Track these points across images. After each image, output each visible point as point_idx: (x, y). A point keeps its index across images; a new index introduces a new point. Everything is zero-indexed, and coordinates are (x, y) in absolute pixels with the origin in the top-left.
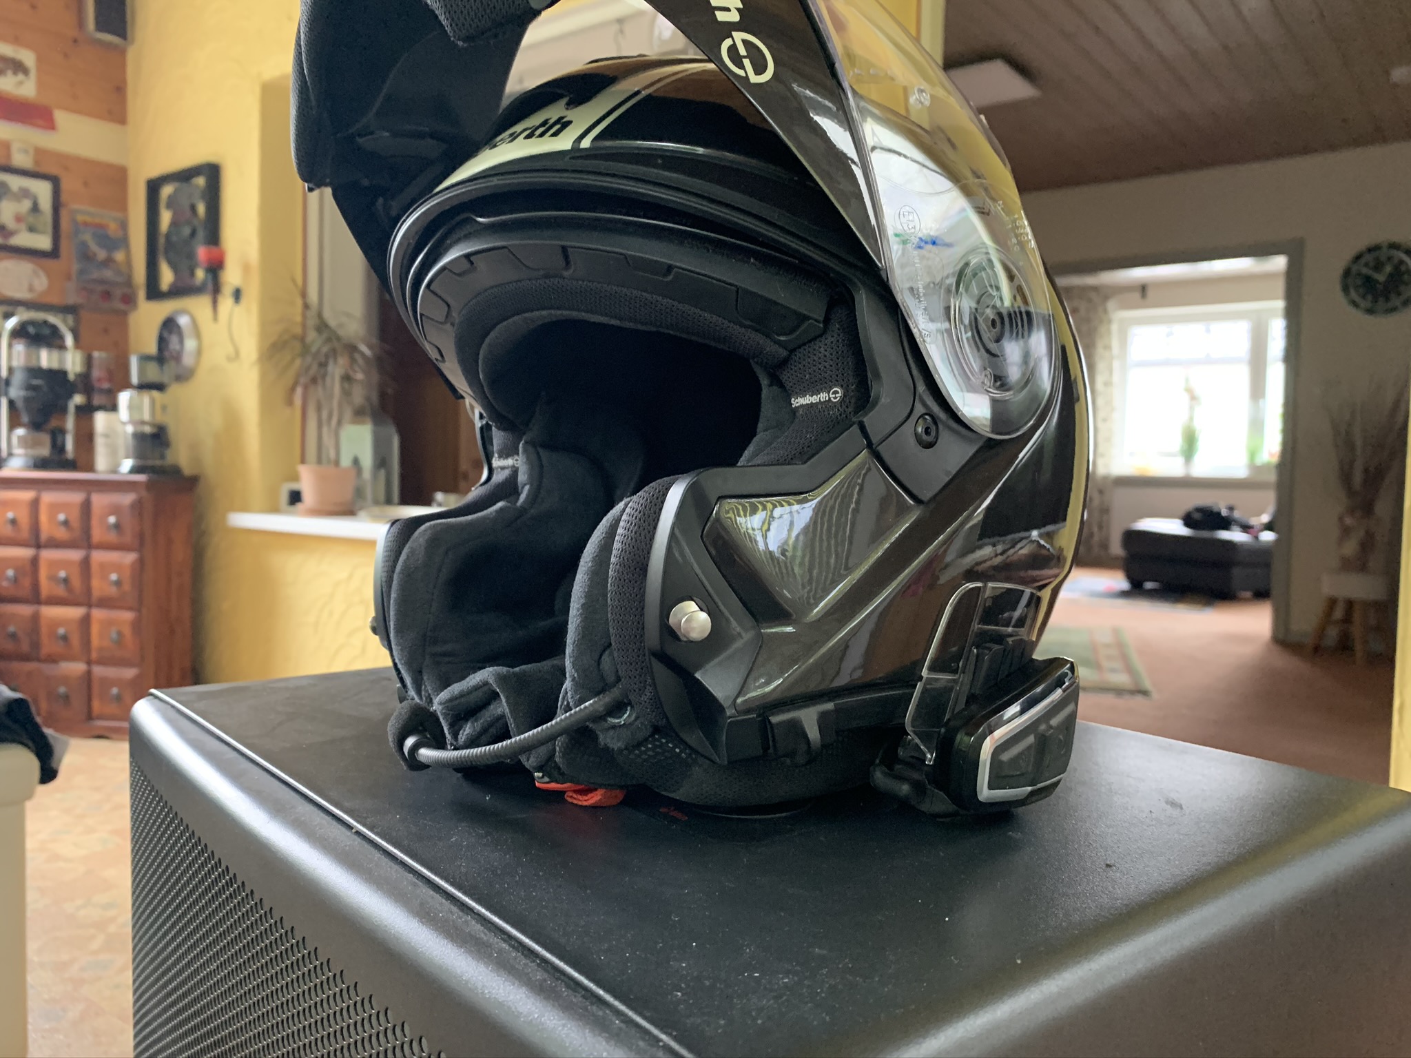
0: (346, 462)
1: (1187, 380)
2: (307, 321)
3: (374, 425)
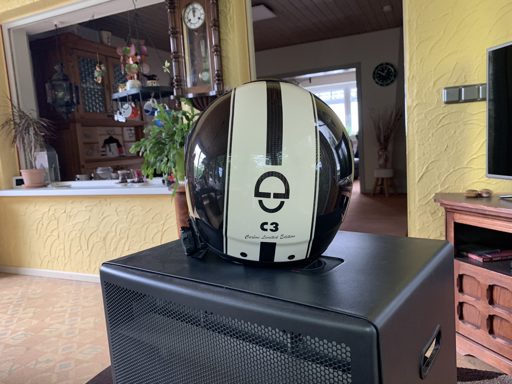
2: (15, 113)
3: (47, 151)
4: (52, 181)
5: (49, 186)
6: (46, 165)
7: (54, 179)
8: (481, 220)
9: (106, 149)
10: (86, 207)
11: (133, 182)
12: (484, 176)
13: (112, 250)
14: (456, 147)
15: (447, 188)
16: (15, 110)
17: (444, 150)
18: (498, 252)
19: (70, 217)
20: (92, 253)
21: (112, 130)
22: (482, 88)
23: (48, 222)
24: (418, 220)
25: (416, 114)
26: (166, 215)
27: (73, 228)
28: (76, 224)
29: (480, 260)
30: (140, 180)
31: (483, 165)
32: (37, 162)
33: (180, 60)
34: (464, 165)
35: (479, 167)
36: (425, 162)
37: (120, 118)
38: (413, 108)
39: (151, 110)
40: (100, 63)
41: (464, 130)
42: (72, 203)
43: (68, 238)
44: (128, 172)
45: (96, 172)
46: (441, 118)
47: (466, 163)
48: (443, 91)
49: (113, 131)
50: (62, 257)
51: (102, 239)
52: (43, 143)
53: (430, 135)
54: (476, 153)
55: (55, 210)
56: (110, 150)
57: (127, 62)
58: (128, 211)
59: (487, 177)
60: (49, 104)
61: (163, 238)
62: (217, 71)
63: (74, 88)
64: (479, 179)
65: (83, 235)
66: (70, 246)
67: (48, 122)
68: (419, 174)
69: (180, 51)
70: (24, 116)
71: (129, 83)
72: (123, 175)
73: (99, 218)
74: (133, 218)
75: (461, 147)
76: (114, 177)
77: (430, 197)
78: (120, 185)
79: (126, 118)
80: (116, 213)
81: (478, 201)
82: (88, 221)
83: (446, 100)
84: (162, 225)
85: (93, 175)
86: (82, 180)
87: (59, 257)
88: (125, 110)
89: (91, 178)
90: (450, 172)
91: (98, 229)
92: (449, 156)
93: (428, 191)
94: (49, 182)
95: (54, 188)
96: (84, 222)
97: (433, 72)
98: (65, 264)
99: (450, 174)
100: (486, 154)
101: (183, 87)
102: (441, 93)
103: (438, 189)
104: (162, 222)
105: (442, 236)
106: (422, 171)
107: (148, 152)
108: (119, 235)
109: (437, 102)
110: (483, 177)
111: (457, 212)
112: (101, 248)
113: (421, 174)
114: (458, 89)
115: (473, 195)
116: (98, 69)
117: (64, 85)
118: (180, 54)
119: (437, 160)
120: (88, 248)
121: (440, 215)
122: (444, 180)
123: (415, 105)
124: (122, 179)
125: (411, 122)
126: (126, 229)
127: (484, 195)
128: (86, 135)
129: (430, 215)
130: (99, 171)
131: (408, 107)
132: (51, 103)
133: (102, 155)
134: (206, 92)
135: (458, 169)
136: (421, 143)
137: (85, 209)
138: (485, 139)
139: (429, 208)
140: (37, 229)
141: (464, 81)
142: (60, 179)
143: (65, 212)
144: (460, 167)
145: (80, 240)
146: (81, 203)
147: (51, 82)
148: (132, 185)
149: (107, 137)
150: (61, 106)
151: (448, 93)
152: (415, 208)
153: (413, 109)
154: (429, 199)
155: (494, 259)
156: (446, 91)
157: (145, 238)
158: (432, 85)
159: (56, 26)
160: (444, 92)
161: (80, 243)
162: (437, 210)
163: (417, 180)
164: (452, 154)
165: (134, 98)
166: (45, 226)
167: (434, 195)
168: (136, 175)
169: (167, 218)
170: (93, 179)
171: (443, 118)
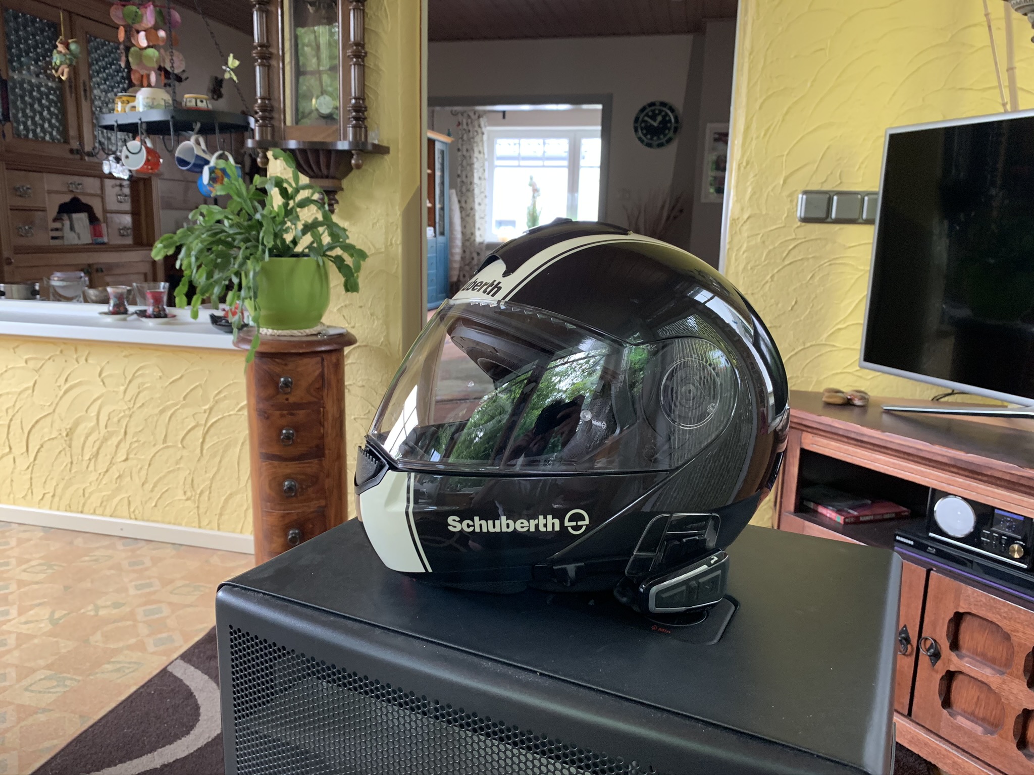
1: (531, 178)
8: (851, 449)
9: (63, 225)
11: (143, 314)
12: (855, 363)
13: (87, 457)
14: (811, 305)
17: (790, 308)
18: (867, 505)
20: (36, 462)
21: (79, 184)
22: (869, 200)
25: (745, 235)
26: (216, 392)
29: (839, 519)
30: (158, 312)
31: (856, 343)
33: (273, 62)
34: (821, 341)
35: (848, 346)
37: (115, 169)
38: (742, 220)
39: (192, 161)
40: (68, 36)
41: (828, 274)
45: (46, 281)
46: (790, 247)
47: (825, 335)
48: (800, 196)
49: (80, 186)
51: (64, 434)
53: (768, 277)
54: (844, 320)
56: (72, 228)
57: (133, 42)
58: (129, 378)
59: (860, 367)
61: (207, 440)
62: (355, 98)
64: (845, 368)
65: (16, 422)
69: (274, 43)
71: (142, 97)
72: (120, 298)
73: (59, 386)
74: (139, 393)
75: (820, 307)
76: (94, 298)
78: (110, 319)
80: (99, 380)
81: (846, 413)
82: (30, 391)
83: (803, 215)
84: (205, 412)
85: (37, 288)
86: (12, 298)
89: (32, 295)
90: (796, 350)
92: (798, 320)
96: (20, 394)
97: (784, 158)
99: (796, 354)
100: (864, 324)
101: (276, 123)
102: (795, 201)
107: (193, 259)
108: (106, 427)
109: (787, 216)
110: (853, 364)
111: (809, 430)
112: (60, 452)
114: (828, 196)
115: (839, 401)
116: (61, 48)
118: (273, 50)
120: (28, 450)
123: (746, 217)
124: (115, 306)
125: (735, 249)
126: (122, 414)
127: (857, 402)
128: (16, 189)
130: (56, 281)
131: (734, 221)
133: (53, 238)
134: (328, 140)
135: (811, 346)
136: (749, 292)
137: (24, 364)
138: (865, 293)
141: (839, 182)
144: (814, 342)
145: (8, 433)
146: (15, 353)
148: (141, 321)
149: (67, 198)
151: (808, 203)
155: (861, 519)
156: (805, 197)
157: (166, 436)
158: (781, 182)
160: (801, 198)
161: (8, 438)
164: (802, 318)
168: (151, 301)
169: (216, 398)
171: (794, 248)
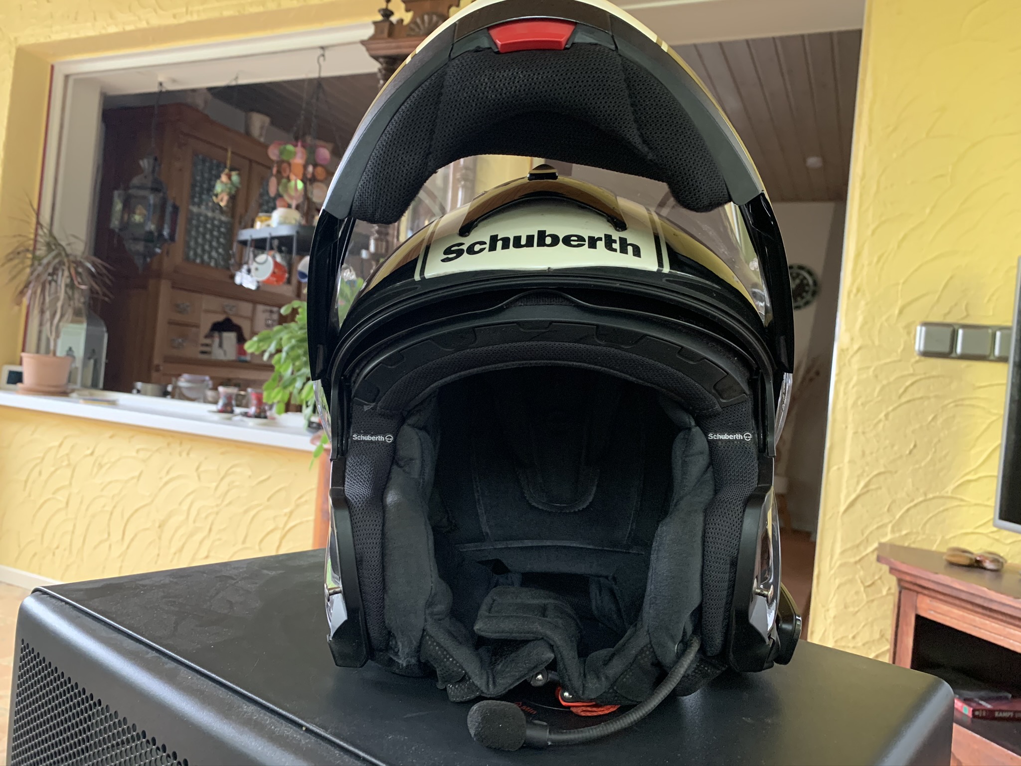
0: (61, 352)
2: (39, 239)
3: (88, 325)
4: (84, 386)
5: (74, 395)
6: (80, 351)
7: (89, 382)
8: (978, 620)
9: (213, 341)
10: (138, 451)
11: (246, 415)
12: (988, 522)
13: (173, 550)
14: (933, 450)
15: (906, 535)
16: (40, 232)
17: (907, 452)
18: (1006, 698)
19: (101, 466)
20: (129, 550)
21: (233, 307)
22: (1001, 335)
23: (53, 469)
24: (834, 595)
25: (855, 366)
26: (298, 496)
27: (102, 490)
28: (110, 483)
29: (969, 711)
30: (260, 413)
31: (988, 499)
32: (60, 342)
34: (947, 492)
35: (980, 502)
36: (864, 471)
37: (246, 280)
38: (851, 352)
40: (232, 169)
41: (954, 417)
42: (111, 437)
43: (87, 510)
44: (242, 393)
45: (176, 382)
46: (908, 383)
47: (951, 487)
48: (919, 328)
49: (234, 309)
50: (65, 550)
51: (157, 525)
52: (81, 305)
53: (882, 416)
54: (976, 470)
55: (73, 447)
56: (221, 345)
58: (222, 474)
59: (995, 525)
60: (112, 232)
61: (285, 541)
63: (169, 209)
64: (977, 528)
65: (119, 509)
66: (87, 529)
67: (100, 266)
68: (848, 495)
70: (55, 245)
71: (277, 215)
72: (229, 398)
73: (161, 478)
74: (228, 491)
75: (944, 453)
76: (210, 399)
77: (866, 549)
78: (217, 417)
79: (258, 282)
80: (196, 474)
81: (975, 575)
82: (135, 481)
83: (922, 348)
84: (285, 515)
85: (170, 388)
86: (145, 394)
87: (57, 547)
88: (259, 267)
89: (165, 394)
90: (916, 502)
91: (152, 501)
92: (917, 466)
93: (863, 534)
94: (78, 386)
95: (81, 401)
96: (127, 482)
97: (900, 287)
98: (68, 566)
99: (915, 505)
100: (998, 476)
102: (913, 333)
103: (886, 535)
104: (287, 510)
105: (884, 640)
106: (855, 491)
107: (284, 354)
108: (194, 522)
109: (904, 349)
110: (985, 524)
111: (926, 592)
112: (150, 543)
113: (853, 496)
114: (952, 329)
115: (963, 560)
116: (224, 178)
117: (152, 199)
119: (890, 472)
120: (123, 538)
121: (884, 592)
122: (901, 517)
123: (856, 347)
124: (225, 405)
125: (842, 383)
126: (210, 511)
127: (988, 565)
128: (177, 306)
129: (862, 589)
130: (184, 382)
131: (842, 351)
132: (117, 230)
133: (203, 352)
135: (934, 498)
136: (860, 430)
137: (134, 454)
138: (999, 442)
139: (862, 573)
140: (26, 482)
141: (965, 314)
142: (101, 385)
143: (92, 454)
144: (937, 494)
145: (110, 519)
146: (130, 442)
147: (127, 188)
148: (242, 421)
149: (220, 318)
150: (136, 239)
151: (928, 336)
152: (831, 569)
153: (852, 356)
154: (864, 554)
155: (997, 714)
156: (924, 329)
157: (246, 537)
158: (897, 312)
159: (161, 84)
160: (920, 332)
161: (109, 525)
162: (879, 581)
163: (842, 509)
164: (923, 464)
165: (283, 244)
166: (44, 477)
167: (876, 545)
168: (254, 402)
169: (299, 502)
170: (169, 397)
171: (912, 384)
